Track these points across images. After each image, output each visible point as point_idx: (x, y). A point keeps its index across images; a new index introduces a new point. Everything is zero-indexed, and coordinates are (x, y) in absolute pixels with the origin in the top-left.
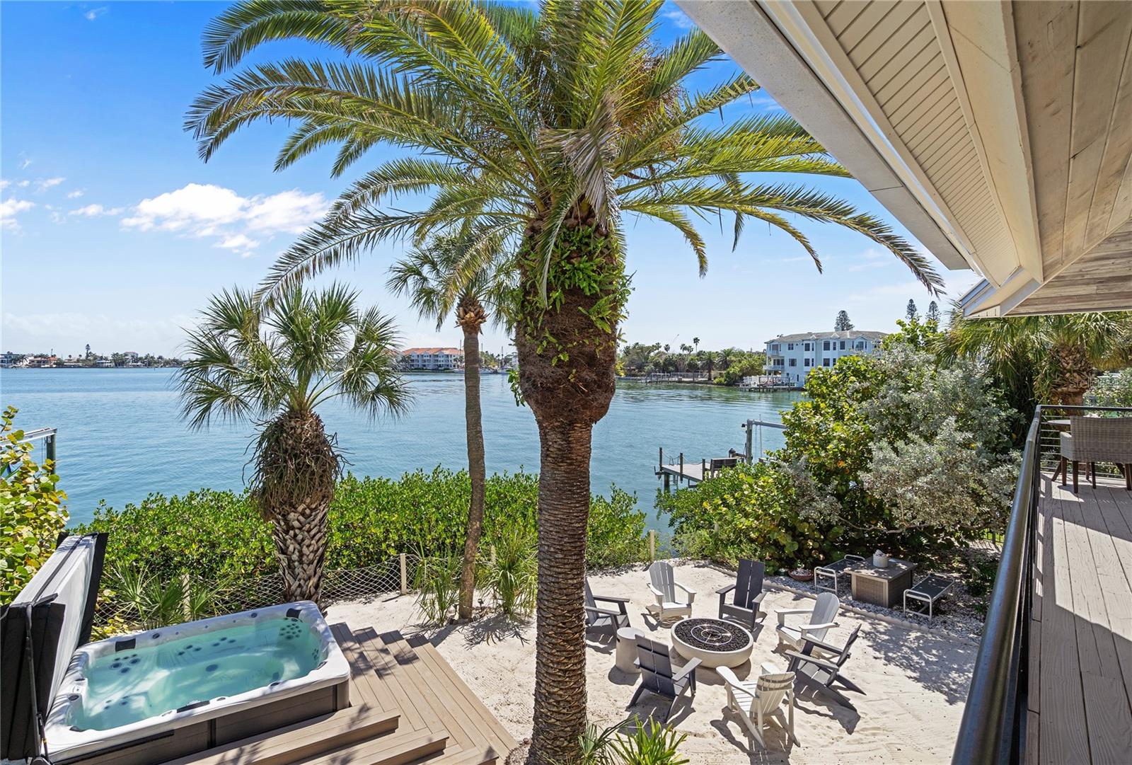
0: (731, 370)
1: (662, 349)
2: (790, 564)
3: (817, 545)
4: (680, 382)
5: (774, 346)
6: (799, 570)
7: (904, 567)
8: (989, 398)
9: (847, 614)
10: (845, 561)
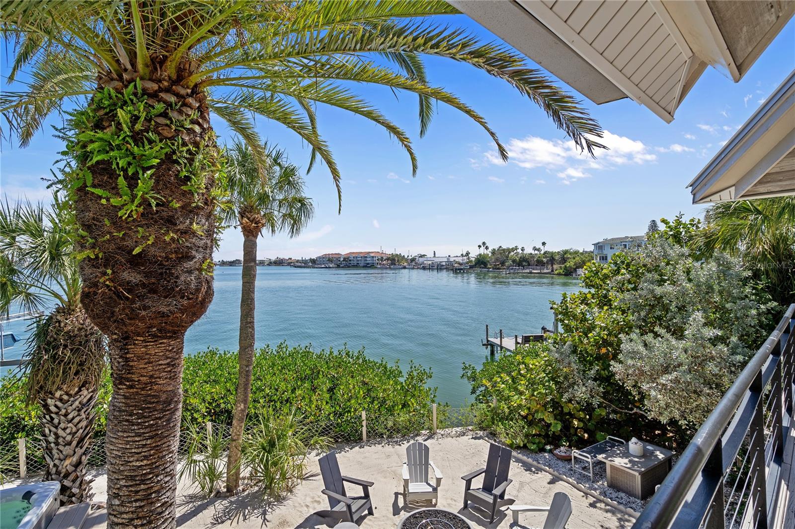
0: (568, 265)
1: (519, 251)
2: (555, 441)
3: (581, 425)
4: (531, 273)
5: (599, 246)
6: (562, 448)
7: (661, 456)
8: (748, 290)
9: (598, 505)
10: (607, 442)
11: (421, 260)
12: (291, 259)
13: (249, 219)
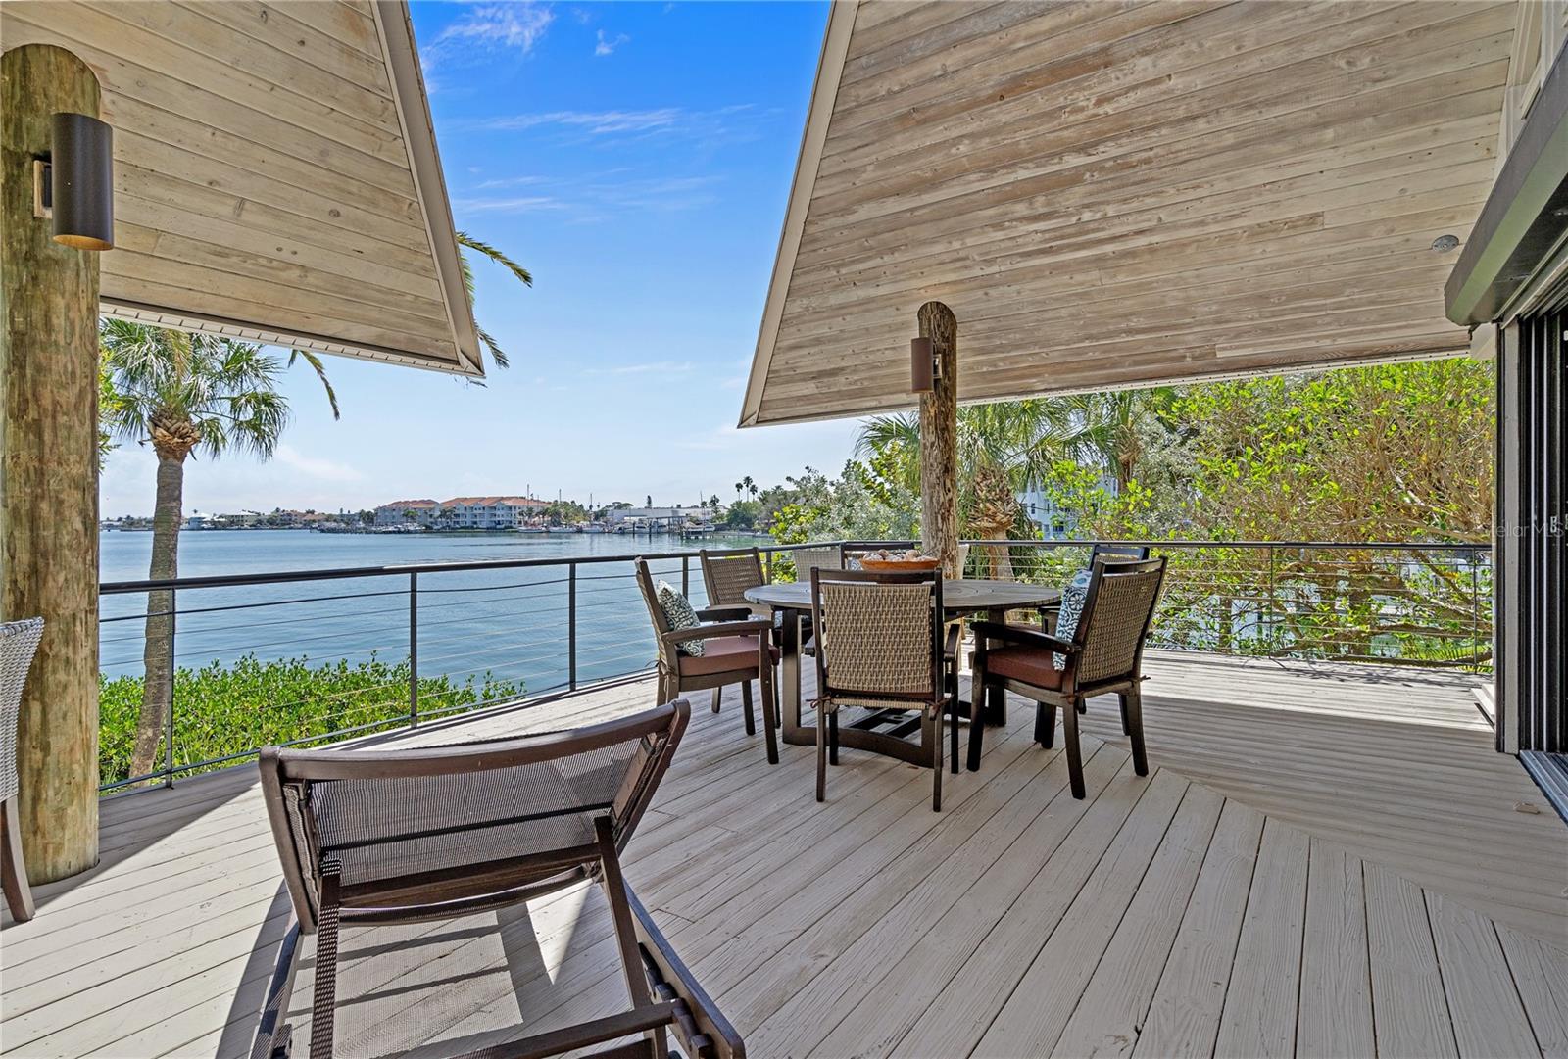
11: (618, 514)
12: (312, 513)
13: (167, 430)
